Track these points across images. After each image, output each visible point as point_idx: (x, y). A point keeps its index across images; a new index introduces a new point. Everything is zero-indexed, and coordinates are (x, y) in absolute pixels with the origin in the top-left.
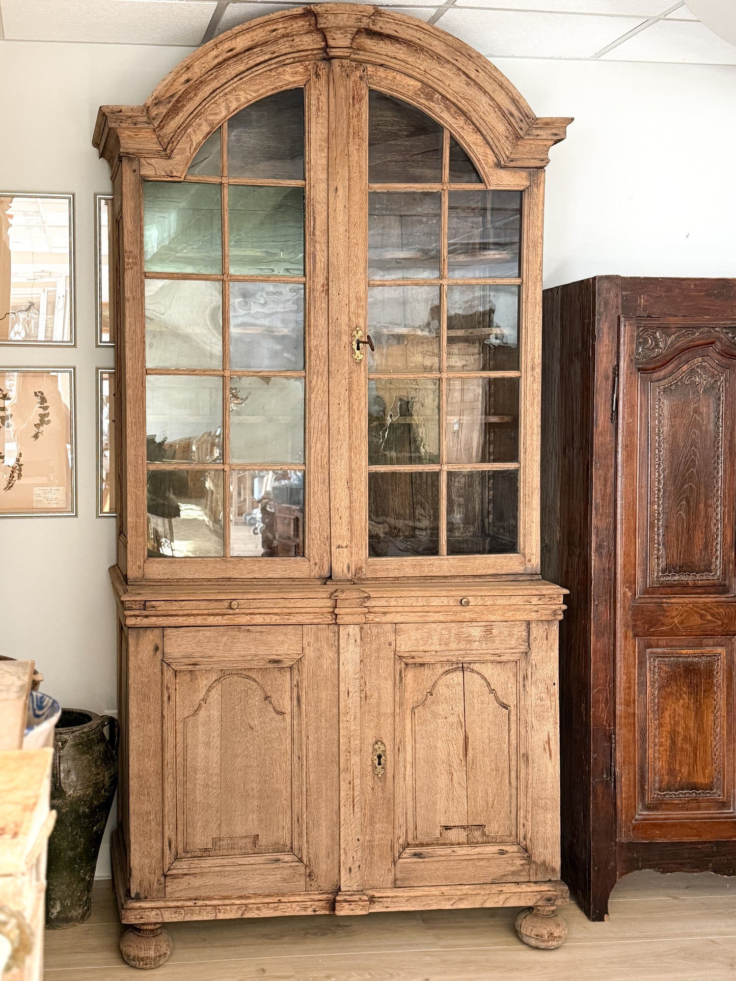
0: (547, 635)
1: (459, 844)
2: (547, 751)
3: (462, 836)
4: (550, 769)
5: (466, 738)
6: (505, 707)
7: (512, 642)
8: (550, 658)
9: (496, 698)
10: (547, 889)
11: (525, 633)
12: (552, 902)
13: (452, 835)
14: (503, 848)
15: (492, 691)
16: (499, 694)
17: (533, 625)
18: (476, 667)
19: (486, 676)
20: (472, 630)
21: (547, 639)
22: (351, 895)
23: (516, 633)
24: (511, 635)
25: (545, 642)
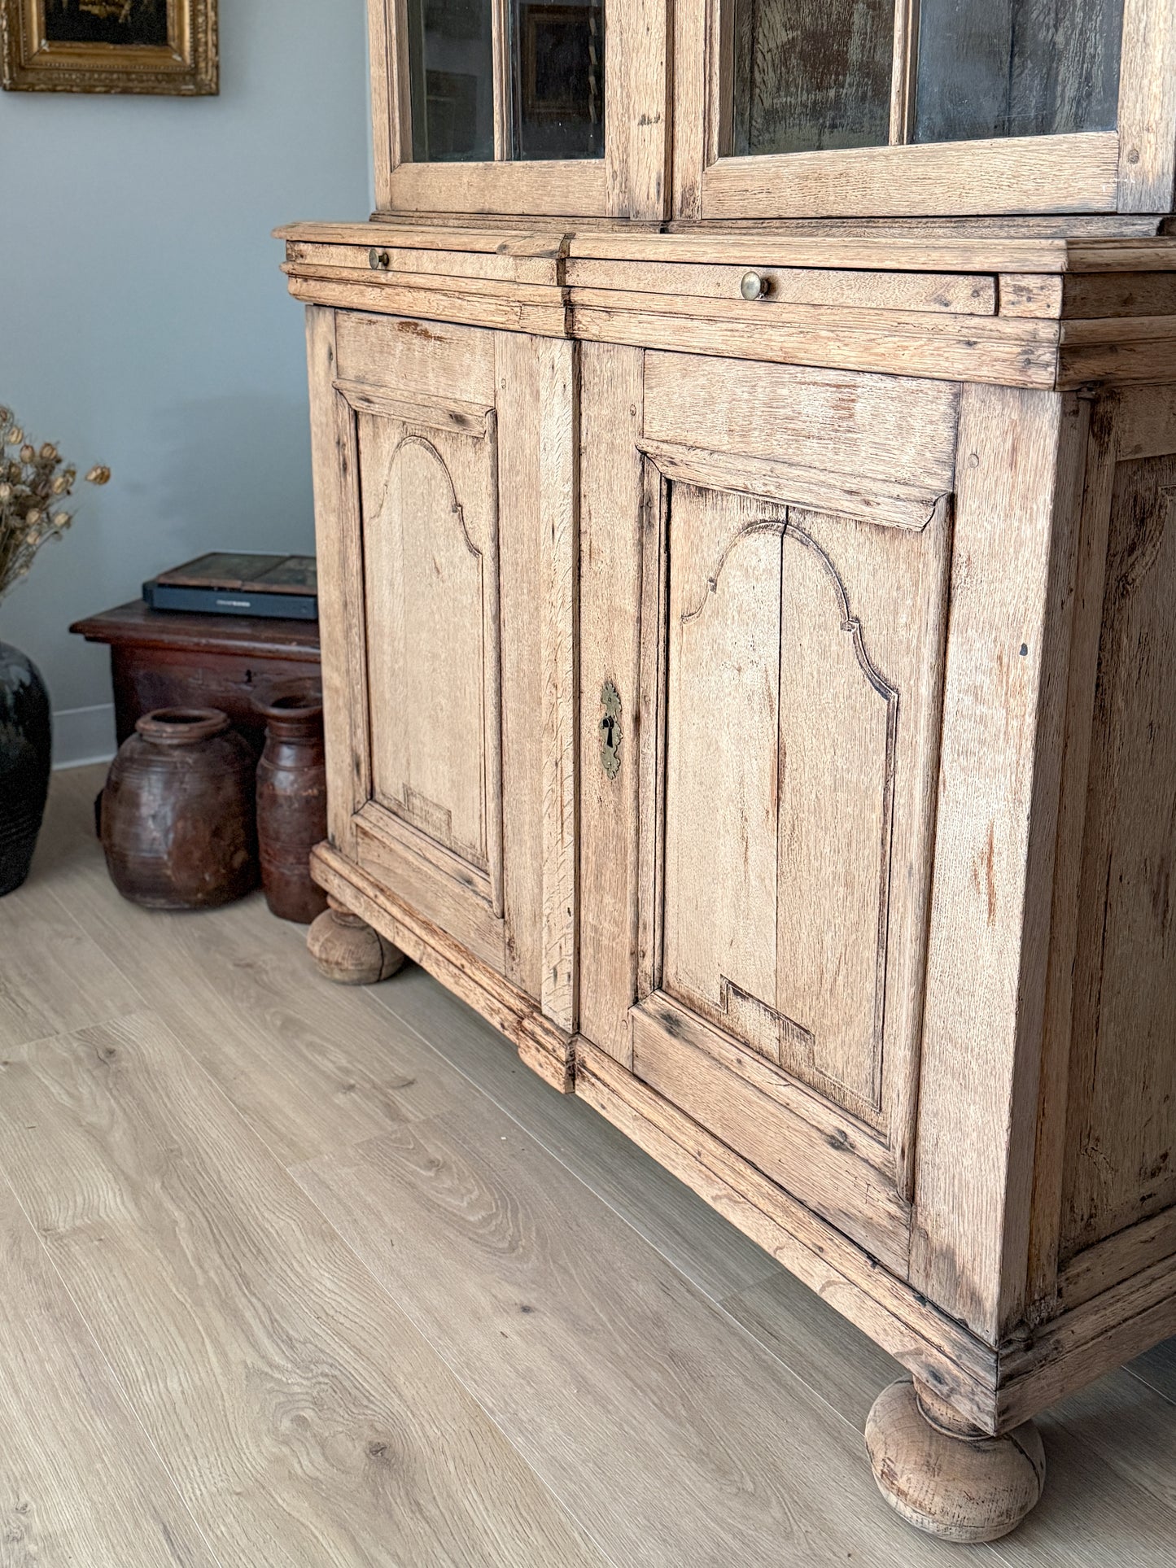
0: (1014, 449)
1: (760, 1052)
2: (983, 887)
3: (767, 1035)
4: (988, 957)
5: (780, 751)
6: (884, 688)
7: (905, 459)
8: (1020, 544)
9: (861, 646)
10: (936, 1340)
11: (945, 432)
12: (945, 1389)
13: (748, 1018)
14: (849, 1130)
15: (852, 622)
16: (870, 637)
17: (971, 401)
18: (818, 528)
19: (841, 565)
20: (804, 393)
21: (1013, 464)
22: (547, 1031)
23: (917, 424)
24: (903, 429)
25: (1006, 475)
